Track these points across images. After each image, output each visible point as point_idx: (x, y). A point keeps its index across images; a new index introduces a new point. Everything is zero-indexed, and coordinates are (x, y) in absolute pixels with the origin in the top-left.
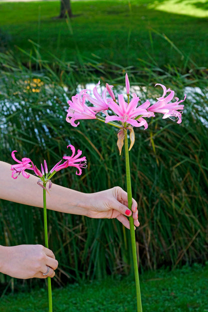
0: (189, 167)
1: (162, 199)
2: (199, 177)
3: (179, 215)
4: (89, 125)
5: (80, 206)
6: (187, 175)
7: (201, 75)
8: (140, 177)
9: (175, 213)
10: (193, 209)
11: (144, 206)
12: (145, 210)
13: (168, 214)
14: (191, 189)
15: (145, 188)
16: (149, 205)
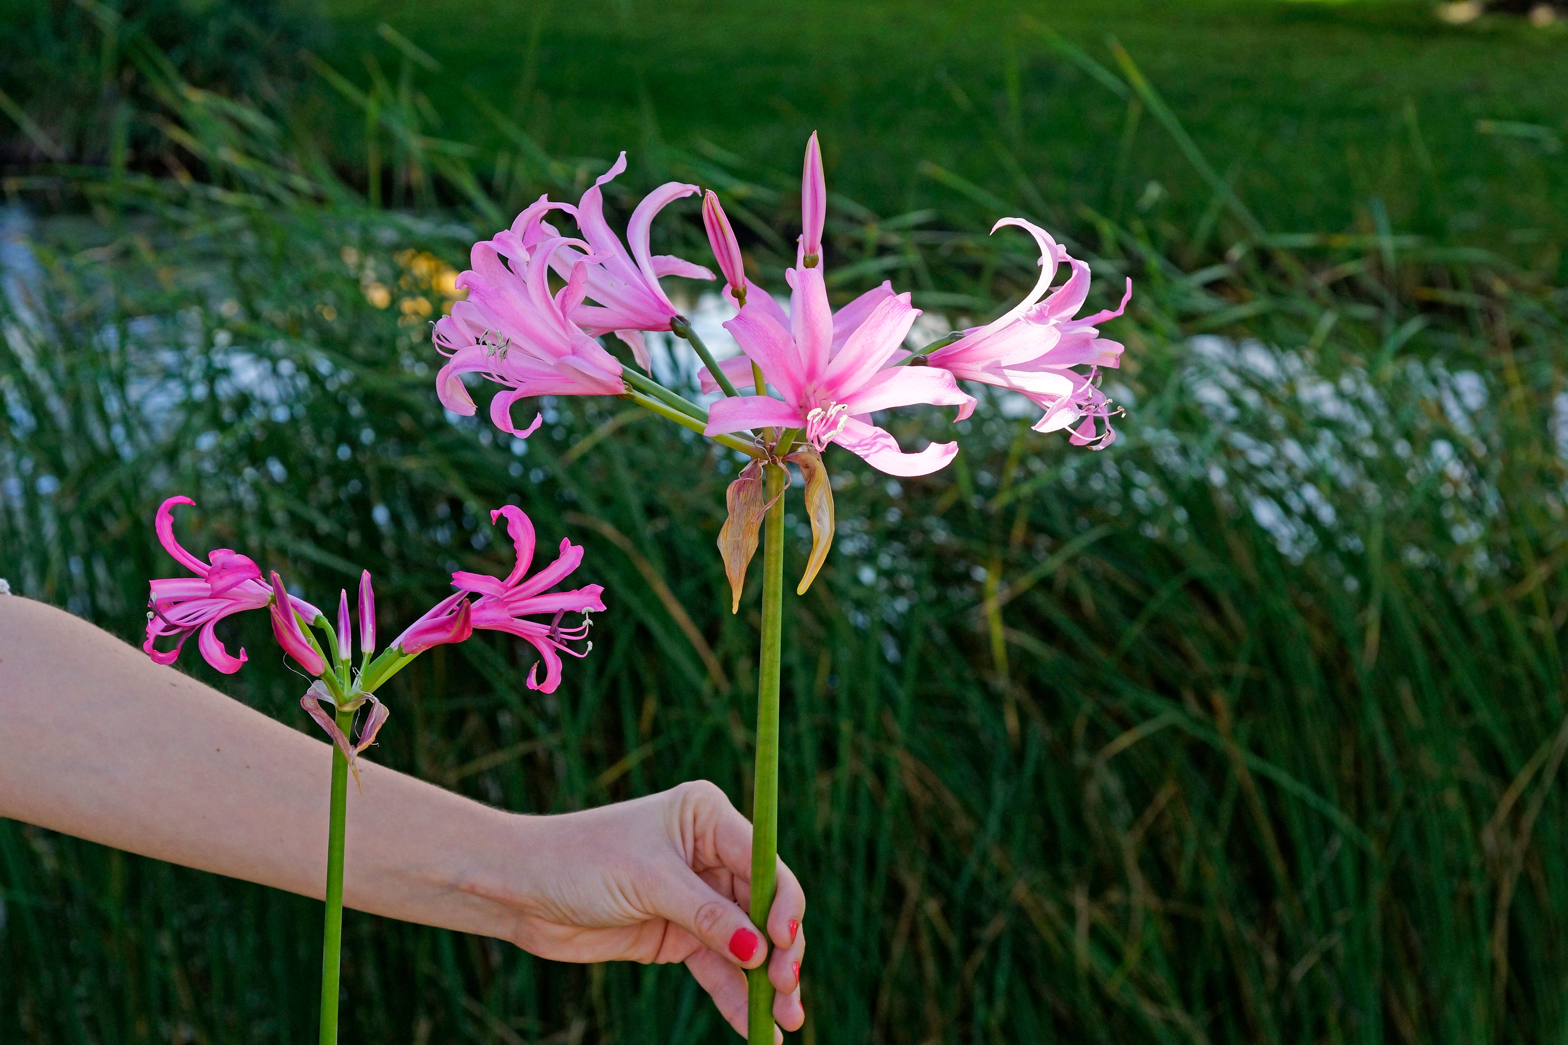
0: (1178, 756)
1: (1020, 911)
2: (1226, 810)
3: (1108, 1007)
4: (664, 497)
5: (472, 890)
6: (1164, 795)
7: (1283, 276)
8: (916, 791)
9: (1085, 991)
10: (1182, 976)
11: (925, 943)
12: (931, 967)
13: (1048, 996)
14: (1183, 873)
15: (936, 849)
16: (953, 943)
